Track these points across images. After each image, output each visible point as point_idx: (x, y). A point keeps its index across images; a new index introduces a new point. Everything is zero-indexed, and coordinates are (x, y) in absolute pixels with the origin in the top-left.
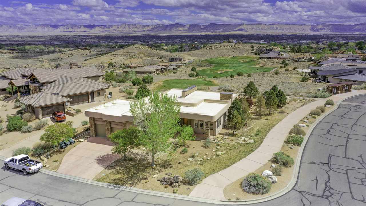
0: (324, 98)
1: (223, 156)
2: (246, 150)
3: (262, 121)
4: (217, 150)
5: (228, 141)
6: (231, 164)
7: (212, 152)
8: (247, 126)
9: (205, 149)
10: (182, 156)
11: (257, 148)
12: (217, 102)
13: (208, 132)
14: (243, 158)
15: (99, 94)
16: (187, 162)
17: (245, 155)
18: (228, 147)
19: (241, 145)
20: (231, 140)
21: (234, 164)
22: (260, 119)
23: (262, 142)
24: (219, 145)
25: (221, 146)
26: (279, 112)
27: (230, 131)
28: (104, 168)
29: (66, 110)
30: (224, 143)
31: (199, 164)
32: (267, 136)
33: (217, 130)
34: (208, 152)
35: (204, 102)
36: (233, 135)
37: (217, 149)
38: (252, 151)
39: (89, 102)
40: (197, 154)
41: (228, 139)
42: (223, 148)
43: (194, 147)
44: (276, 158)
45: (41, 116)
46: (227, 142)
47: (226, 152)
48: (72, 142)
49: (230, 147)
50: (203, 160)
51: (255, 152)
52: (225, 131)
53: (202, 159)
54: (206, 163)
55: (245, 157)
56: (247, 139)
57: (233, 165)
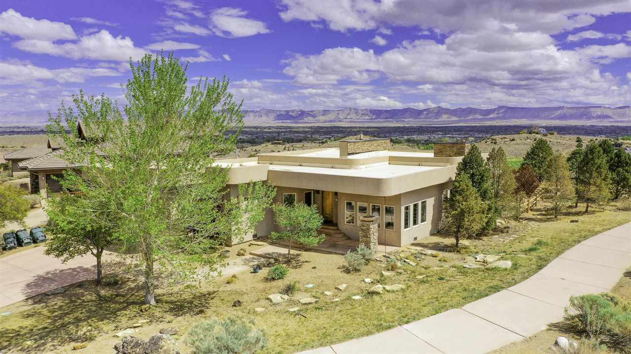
1: (391, 296)
2: (474, 286)
3: (563, 224)
4: (382, 280)
5: (428, 261)
6: (396, 323)
7: (363, 285)
8: (507, 232)
9: (345, 275)
10: (261, 286)
11: (516, 283)
12: (423, 163)
14: (452, 307)
16: (264, 302)
17: (463, 299)
18: (421, 274)
19: (463, 271)
20: (440, 260)
21: (407, 322)
22: (553, 221)
23: (540, 268)
24: (393, 268)
25: (400, 271)
26: (619, 209)
27: (450, 241)
28: (25, 298)
30: (414, 264)
31: (291, 313)
32: (562, 256)
34: (346, 282)
35: (389, 164)
36: (454, 249)
37: (382, 275)
38: (496, 289)
40: (310, 286)
41: (433, 256)
42: (402, 277)
43: (314, 268)
45: (43, 192)
46: (423, 263)
47: (404, 287)
49: (427, 276)
50: (316, 302)
51: (503, 292)
52: (436, 239)
53: (313, 300)
54: (317, 312)
55: (459, 305)
56: (490, 258)
57: (405, 326)
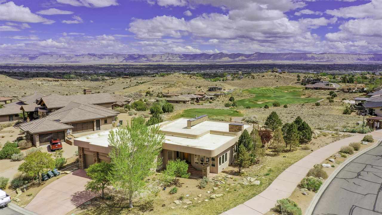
0: (363, 133)
1: (218, 199)
2: (247, 194)
3: (280, 158)
4: (214, 192)
5: (230, 181)
6: (222, 211)
7: (207, 194)
8: (259, 163)
9: (199, 190)
10: (169, 196)
11: (261, 192)
12: (225, 134)
13: (206, 169)
14: (240, 204)
15: (106, 122)
16: (173, 204)
17: (244, 200)
18: (228, 188)
19: (243, 186)
20: (234, 180)
21: (226, 211)
22: (277, 156)
23: (269, 185)
24: (217, 186)
25: (220, 187)
26: (302, 149)
27: (236, 169)
28: (76, 207)
29: (66, 138)
30: (224, 183)
31: (185, 208)
32: (278, 177)
33: (219, 166)
34: (201, 193)
35: (210, 134)
36: (238, 174)
37: (214, 190)
38: (254, 195)
39: (94, 130)
40: (188, 195)
41: (231, 178)
42: (221, 189)
43: (187, 187)
44: (279, 206)
45: (38, 143)
46: (228, 182)
47: (222, 195)
48: (56, 174)
49: (230, 189)
50: (192, 203)
51: (257, 196)
52: (231, 169)
53: (191, 202)
54: (194, 208)
55: (242, 203)
56: (253, 180)
57: (226, 212)
